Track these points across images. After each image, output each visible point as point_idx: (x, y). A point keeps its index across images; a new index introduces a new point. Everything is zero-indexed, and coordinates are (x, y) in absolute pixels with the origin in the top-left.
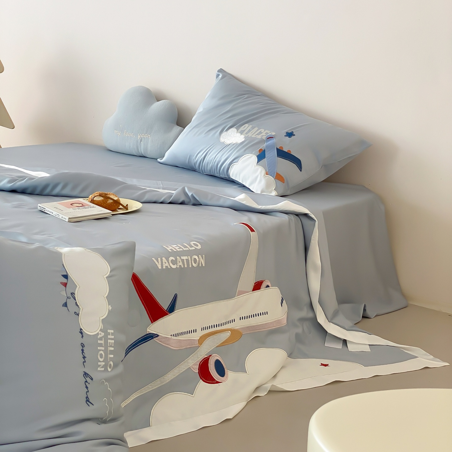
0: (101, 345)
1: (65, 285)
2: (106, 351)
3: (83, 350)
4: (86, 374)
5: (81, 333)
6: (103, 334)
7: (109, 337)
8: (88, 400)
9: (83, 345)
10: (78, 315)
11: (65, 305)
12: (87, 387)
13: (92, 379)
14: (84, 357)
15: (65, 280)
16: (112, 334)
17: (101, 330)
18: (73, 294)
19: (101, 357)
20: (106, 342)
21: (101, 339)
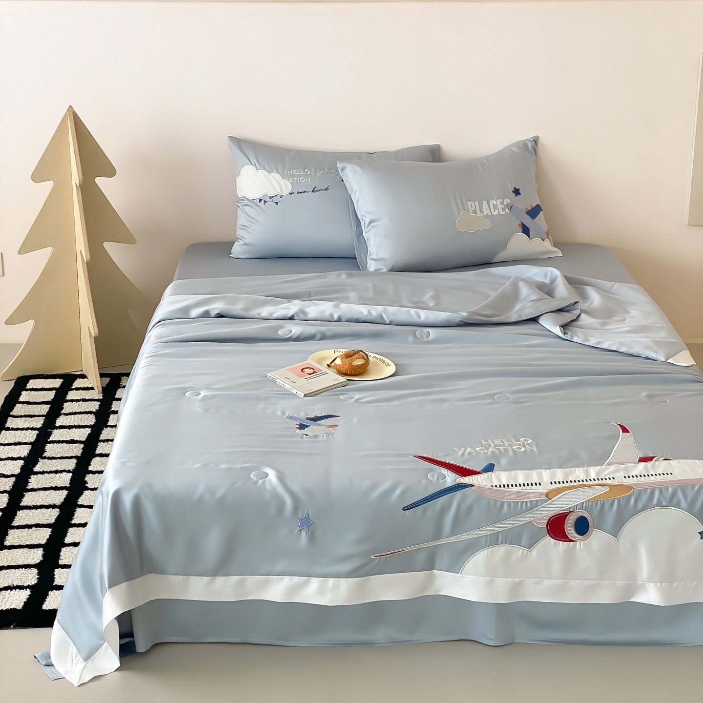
0: (297, 180)
1: (265, 202)
2: (300, 176)
3: (301, 193)
4: (313, 191)
5: (291, 194)
6: (291, 179)
7: (292, 174)
8: (326, 190)
9: (298, 193)
10: (282, 195)
11: (277, 203)
12: (320, 190)
13: (316, 187)
14: (304, 192)
15: (263, 201)
16: (290, 171)
17: (289, 180)
18: (270, 198)
19: (303, 180)
20: (295, 176)
21: (293, 180)
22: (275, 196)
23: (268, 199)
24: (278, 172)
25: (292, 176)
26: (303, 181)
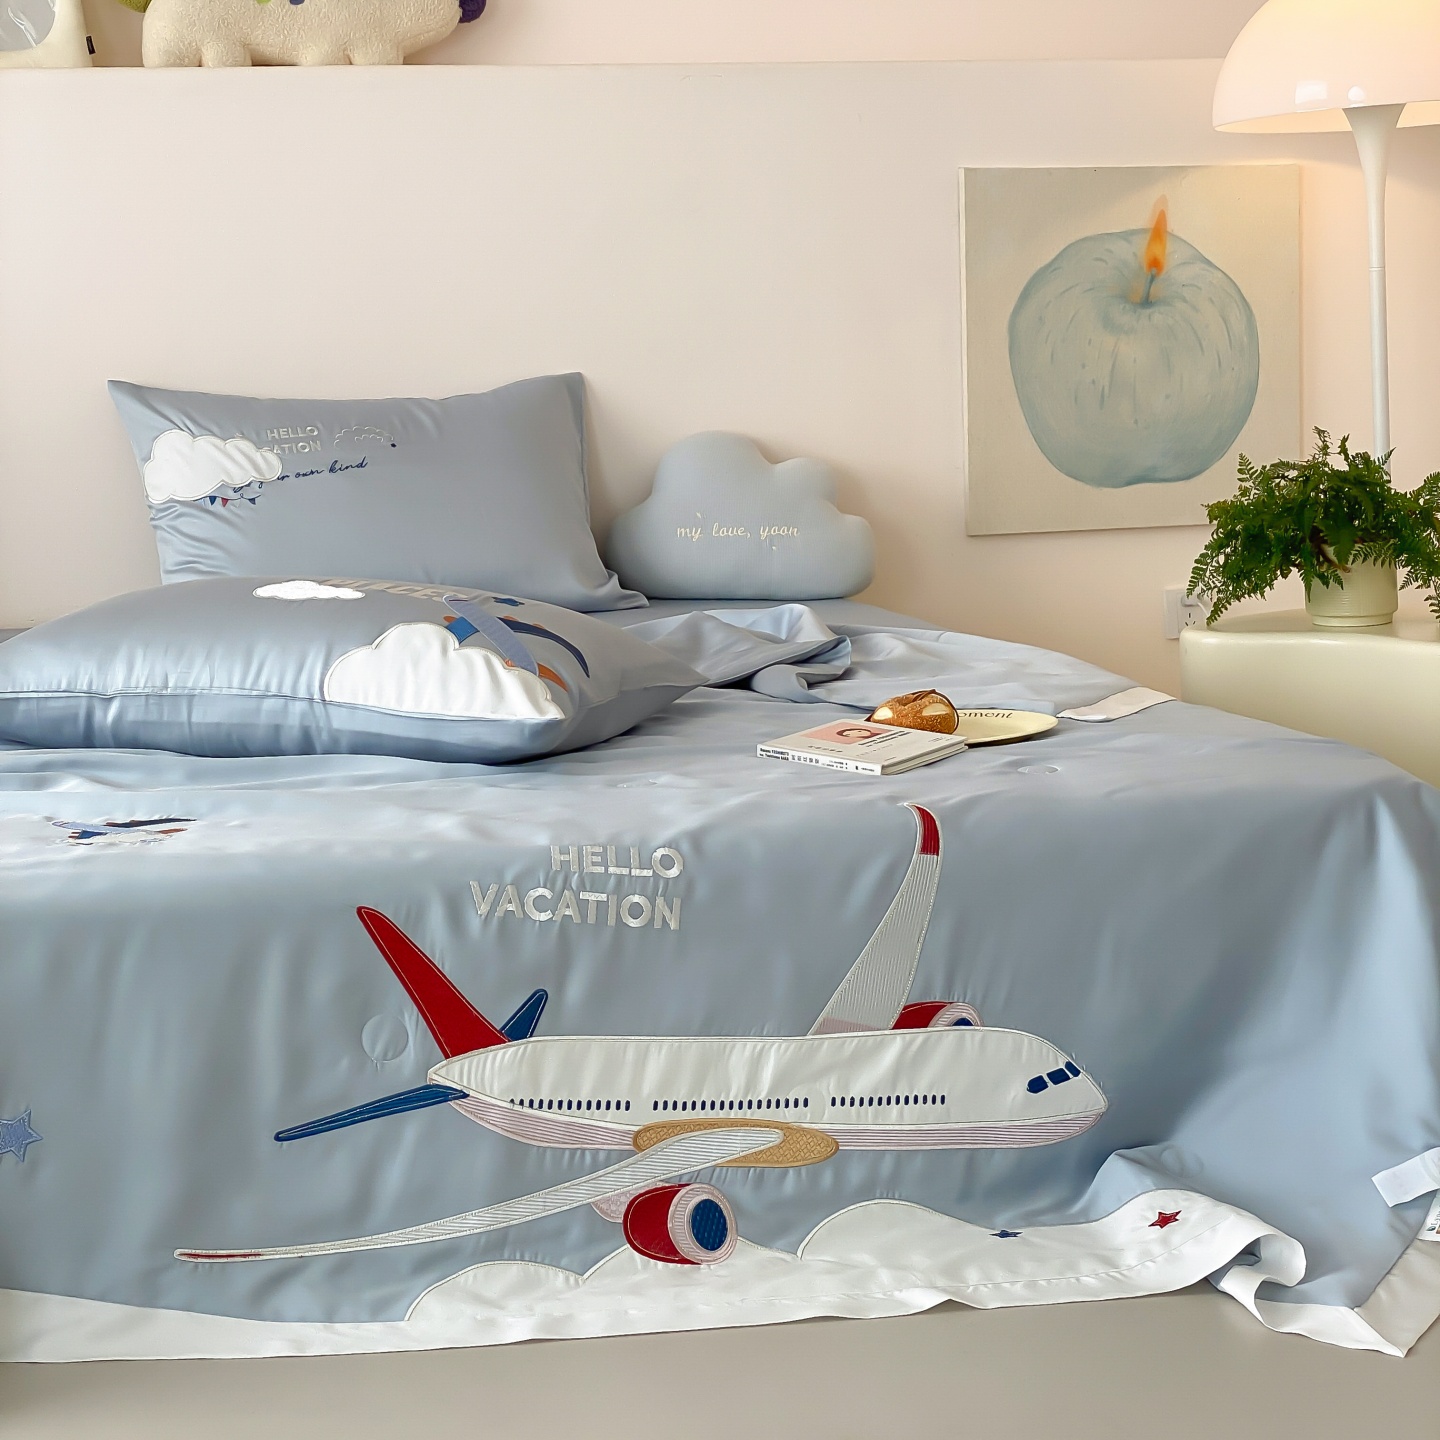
0: (290, 449)
1: (225, 501)
2: (296, 441)
3: (304, 475)
4: (332, 470)
5: (283, 478)
6: (276, 447)
7: (277, 437)
8: (361, 465)
9: (298, 475)
10: (262, 483)
12: (347, 468)
13: (336, 462)
14: (312, 473)
15: (219, 501)
16: (272, 432)
17: (272, 450)
18: (236, 491)
19: (304, 447)
20: (286, 441)
21: (283, 450)
22: (249, 485)
23: (231, 494)
24: (244, 437)
25: (280, 442)
26: (306, 450)
